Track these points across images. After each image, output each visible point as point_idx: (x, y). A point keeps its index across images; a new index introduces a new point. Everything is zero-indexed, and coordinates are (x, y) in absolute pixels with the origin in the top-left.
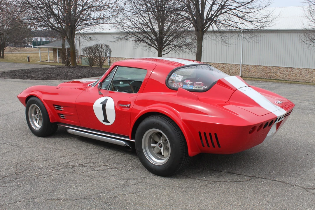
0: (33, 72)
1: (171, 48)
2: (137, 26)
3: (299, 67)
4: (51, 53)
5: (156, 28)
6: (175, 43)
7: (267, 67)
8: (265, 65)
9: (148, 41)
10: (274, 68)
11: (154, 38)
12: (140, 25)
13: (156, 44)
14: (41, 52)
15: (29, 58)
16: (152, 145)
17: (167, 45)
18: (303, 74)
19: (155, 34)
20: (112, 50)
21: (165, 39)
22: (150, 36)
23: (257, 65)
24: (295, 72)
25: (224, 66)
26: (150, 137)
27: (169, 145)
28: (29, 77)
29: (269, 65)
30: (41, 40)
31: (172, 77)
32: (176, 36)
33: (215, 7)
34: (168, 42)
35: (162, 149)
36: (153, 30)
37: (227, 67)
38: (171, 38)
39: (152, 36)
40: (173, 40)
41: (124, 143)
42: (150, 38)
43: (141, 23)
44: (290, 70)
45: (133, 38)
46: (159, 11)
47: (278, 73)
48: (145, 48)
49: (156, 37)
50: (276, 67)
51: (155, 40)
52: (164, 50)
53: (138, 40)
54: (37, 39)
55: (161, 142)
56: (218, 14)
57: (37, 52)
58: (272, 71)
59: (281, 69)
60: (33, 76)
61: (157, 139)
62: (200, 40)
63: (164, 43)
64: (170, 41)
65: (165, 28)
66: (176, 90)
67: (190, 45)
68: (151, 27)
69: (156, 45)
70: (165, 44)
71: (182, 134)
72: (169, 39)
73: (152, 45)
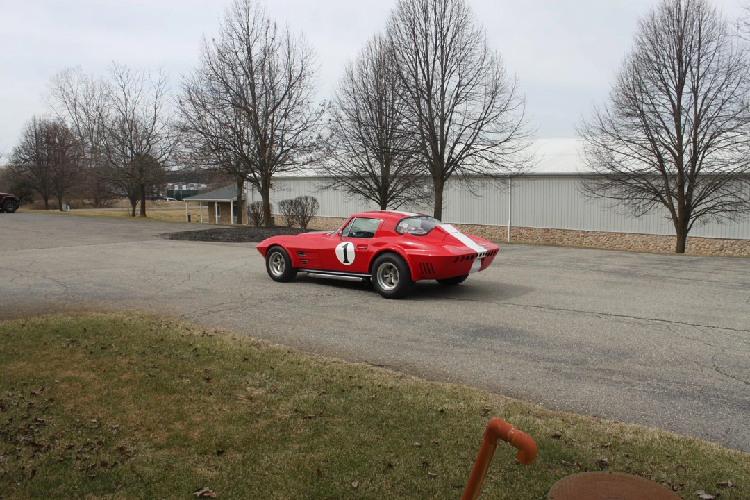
0: (216, 233)
1: (400, 201)
2: (350, 170)
3: (595, 230)
4: (206, 208)
5: (378, 172)
6: (406, 195)
7: (547, 230)
8: (544, 227)
9: (366, 191)
10: (559, 231)
11: (375, 187)
12: (355, 168)
13: (378, 196)
14: (190, 207)
15: (189, 216)
16: (385, 276)
17: (394, 197)
18: (601, 240)
19: (377, 182)
20: (320, 204)
21: (391, 188)
22: (369, 184)
23: (533, 227)
24: (590, 238)
25: (482, 228)
26: (383, 270)
27: (398, 276)
28: (214, 239)
29: (551, 227)
30: (180, 187)
31: (400, 225)
32: (407, 183)
33: (459, 148)
34: (395, 193)
35: (392, 279)
36: (373, 176)
37: (487, 230)
38: (400, 187)
39: (372, 184)
40: (402, 190)
41: (361, 279)
42: (368, 187)
43: (355, 166)
44: (582, 234)
45: (343, 188)
46: (381, 147)
47: (565, 239)
48: (360, 202)
49: (378, 186)
50: (561, 230)
51: (377, 191)
52: (389, 204)
53: (352, 190)
54: (173, 187)
55: (392, 273)
56: (464, 156)
57: (183, 207)
58: (556, 236)
59: (569, 234)
60: (220, 238)
61: (388, 271)
62: (439, 191)
63: (389, 195)
64: (399, 192)
65: (391, 172)
66: (403, 234)
67: (428, 197)
68: (370, 170)
69: (377, 198)
70: (391, 196)
71: (407, 264)
72: (397, 189)
73: (372, 197)
